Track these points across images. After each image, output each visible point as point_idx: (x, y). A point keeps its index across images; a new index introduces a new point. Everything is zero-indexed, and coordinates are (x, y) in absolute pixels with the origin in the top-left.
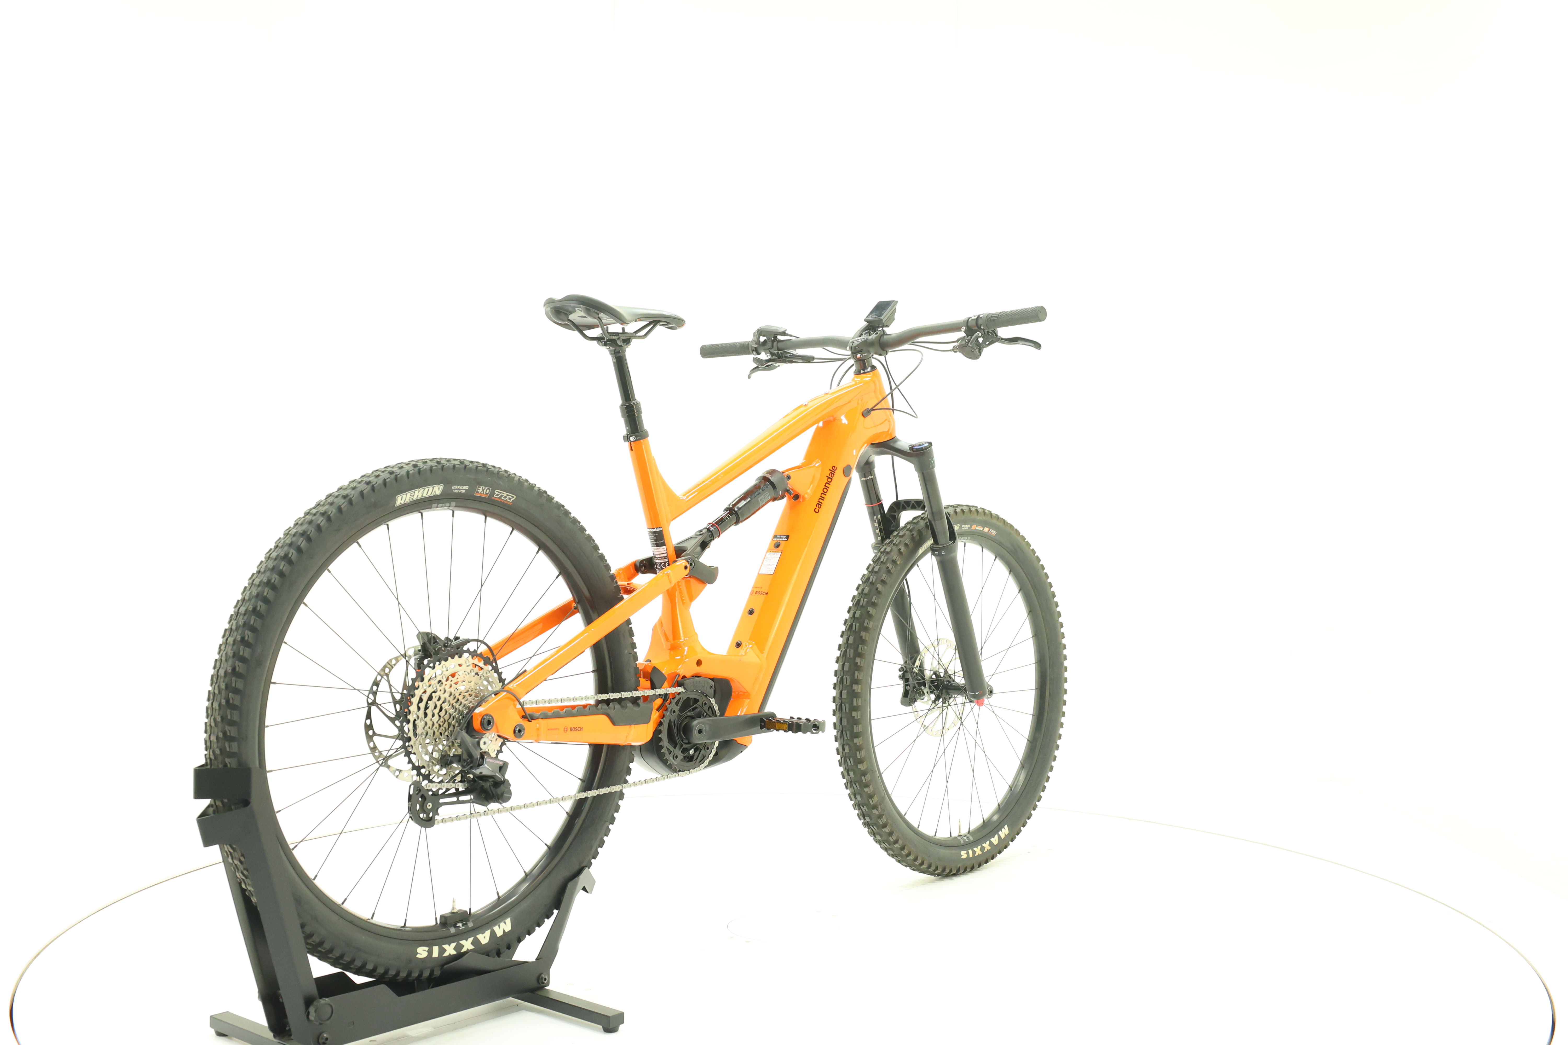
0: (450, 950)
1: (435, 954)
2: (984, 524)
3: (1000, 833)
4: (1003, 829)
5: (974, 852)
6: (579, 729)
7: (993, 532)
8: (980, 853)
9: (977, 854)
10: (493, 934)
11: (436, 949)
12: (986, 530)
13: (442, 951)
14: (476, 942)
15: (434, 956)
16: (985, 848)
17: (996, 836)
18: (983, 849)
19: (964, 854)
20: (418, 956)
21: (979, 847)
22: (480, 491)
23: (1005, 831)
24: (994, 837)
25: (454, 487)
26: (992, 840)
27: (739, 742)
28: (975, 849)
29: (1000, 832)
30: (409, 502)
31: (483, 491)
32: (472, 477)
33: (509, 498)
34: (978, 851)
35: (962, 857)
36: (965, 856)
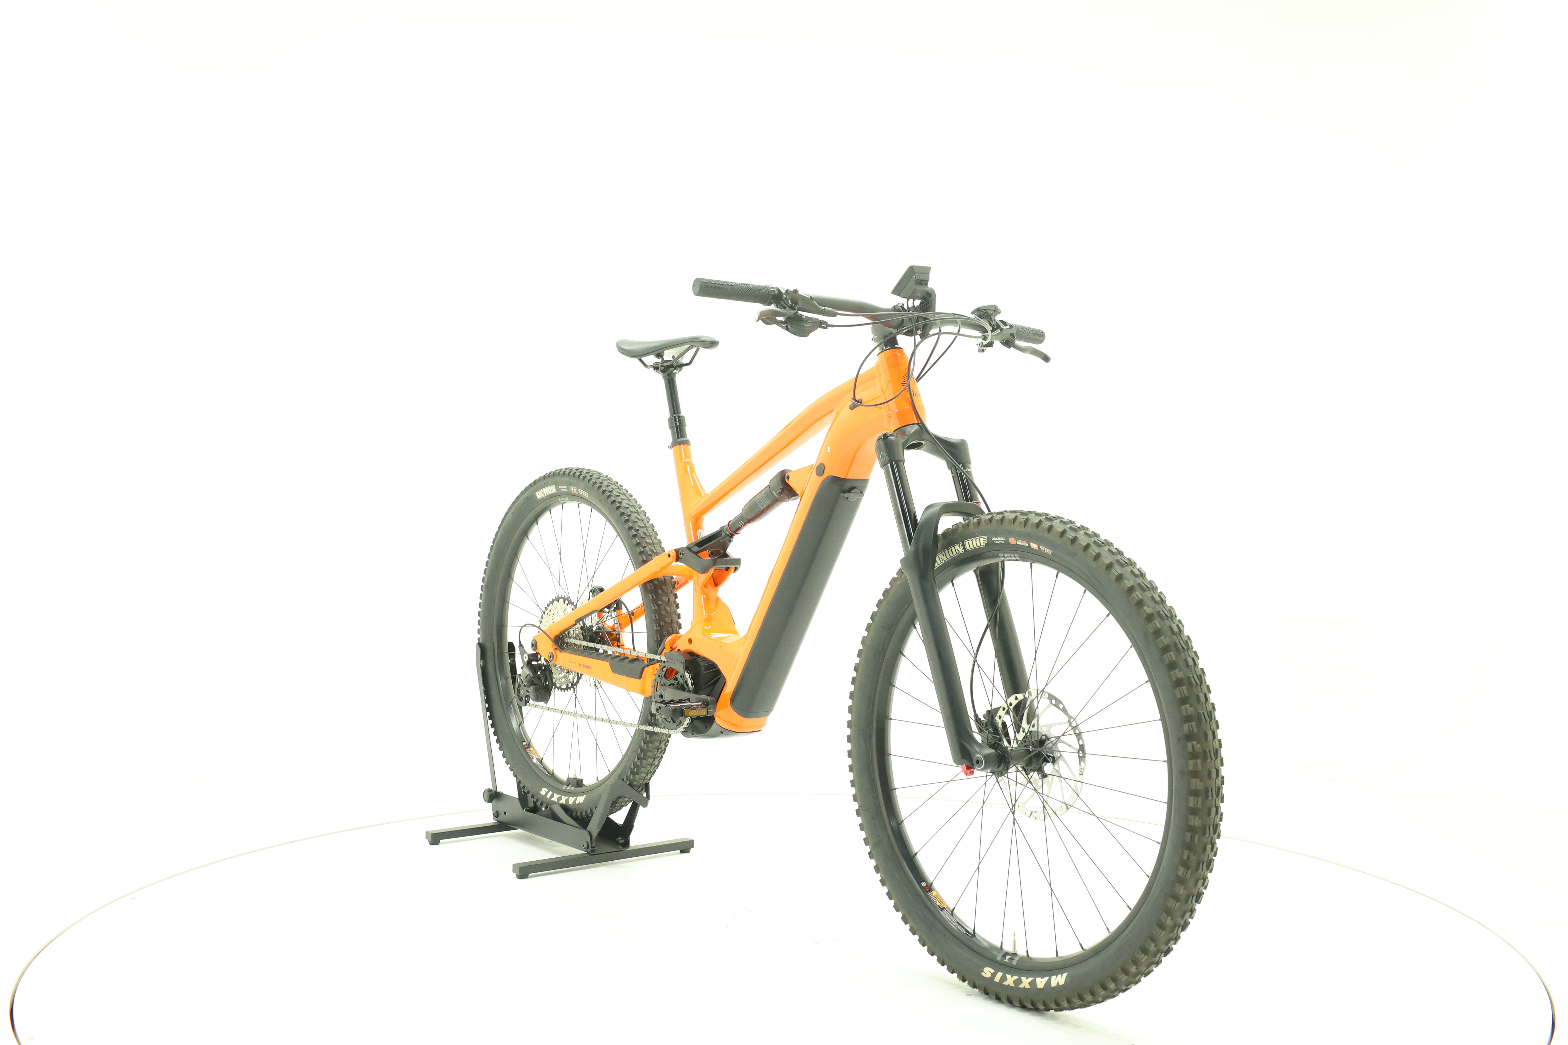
0: (555, 797)
1: (549, 796)
2: (1030, 538)
3: (1053, 978)
4: (1060, 976)
5: (1004, 978)
6: (589, 667)
7: (1049, 552)
8: (1012, 985)
9: (1006, 983)
10: (576, 800)
11: (551, 793)
12: (1034, 546)
13: (552, 796)
14: (567, 801)
15: (547, 797)
16: (1021, 982)
17: (1046, 979)
18: (1018, 982)
19: (987, 972)
20: (541, 792)
21: (1015, 978)
23: (1059, 980)
24: (1043, 978)
25: (560, 487)
26: (1039, 980)
27: (716, 722)
28: (1008, 976)
29: (1055, 976)
30: (544, 496)
31: (573, 489)
32: (567, 480)
33: (585, 494)
34: (1010, 980)
35: (983, 974)
36: (988, 975)
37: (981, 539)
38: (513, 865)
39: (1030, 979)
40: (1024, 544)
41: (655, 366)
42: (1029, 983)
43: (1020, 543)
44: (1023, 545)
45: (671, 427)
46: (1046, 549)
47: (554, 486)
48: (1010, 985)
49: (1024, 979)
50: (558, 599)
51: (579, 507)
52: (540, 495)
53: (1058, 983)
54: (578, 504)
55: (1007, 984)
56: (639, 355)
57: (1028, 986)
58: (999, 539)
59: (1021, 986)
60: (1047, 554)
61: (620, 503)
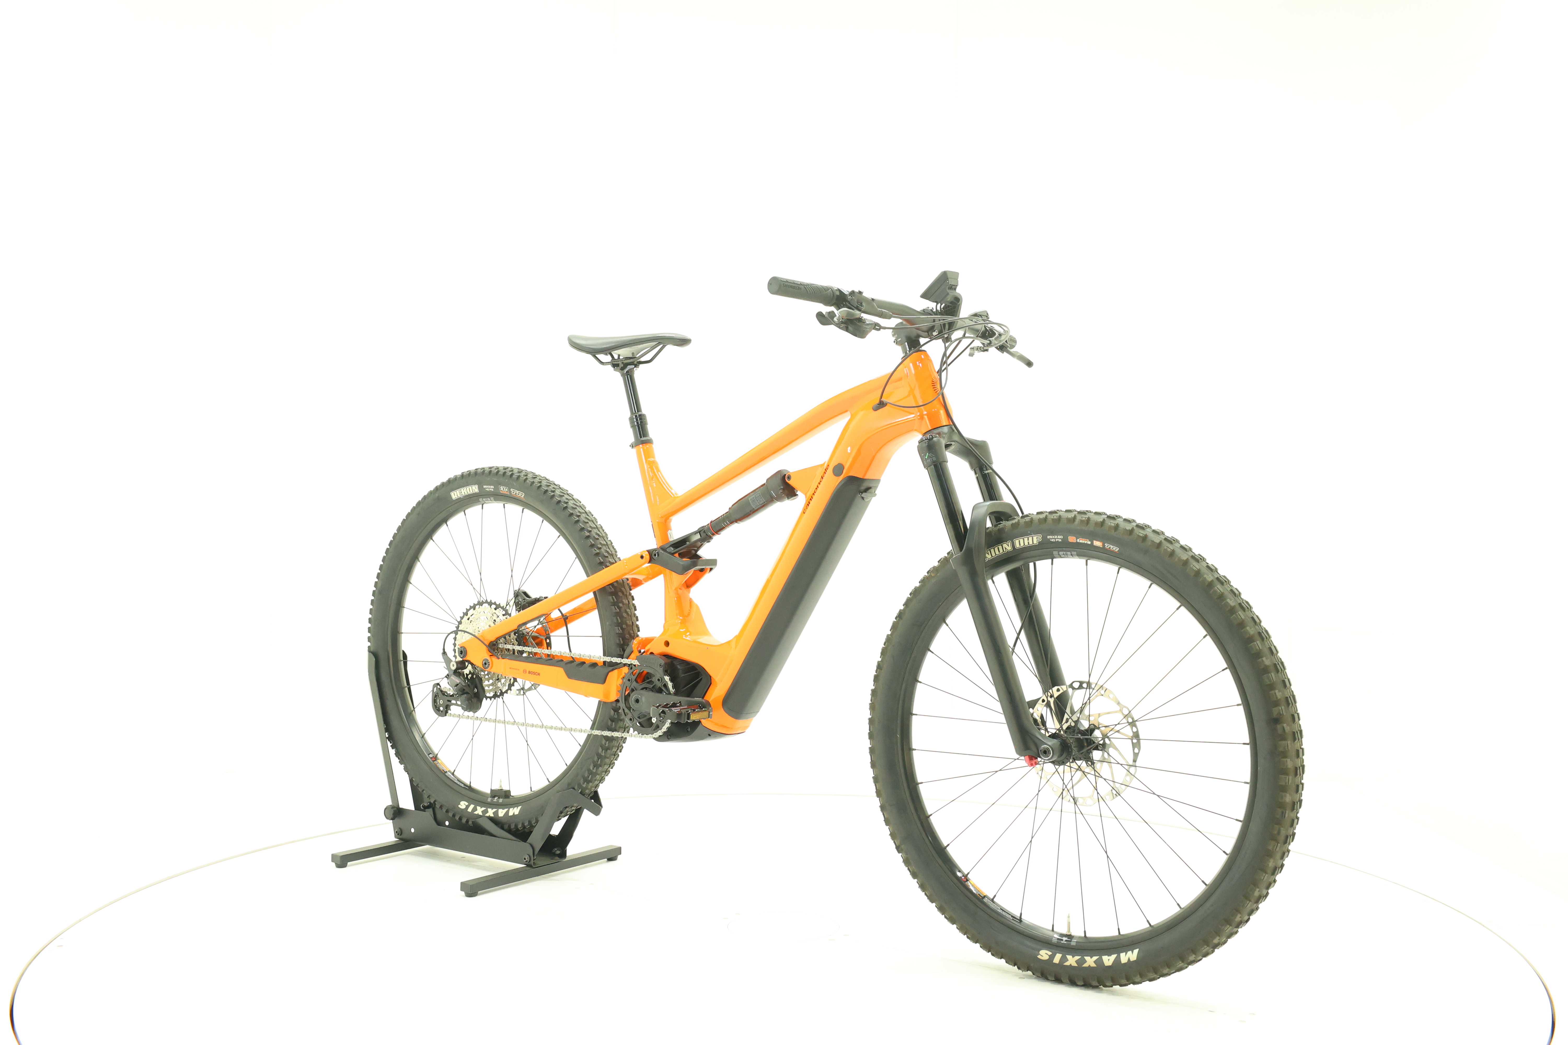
0: (479, 811)
1: (470, 810)
2: (1093, 536)
3: (1122, 955)
4: (1130, 953)
5: (1064, 959)
6: (537, 674)
7: (1116, 549)
8: (1075, 964)
9: (1067, 964)
10: (507, 812)
11: (472, 806)
12: (1097, 543)
13: (475, 809)
14: (496, 813)
15: (468, 810)
16: (1086, 961)
17: (1114, 957)
18: (1081, 962)
19: (1044, 954)
20: (459, 806)
21: (1077, 958)
22: (502, 489)
23: (1130, 956)
24: (1109, 955)
25: (484, 487)
26: (1105, 958)
27: (703, 725)
28: (1069, 957)
29: (1124, 953)
30: (462, 497)
31: (503, 489)
32: (495, 479)
33: (521, 495)
34: (1072, 960)
35: (1039, 957)
36: (1046, 957)
37: (1035, 538)
38: (461, 883)
39: (1095, 958)
40: (1086, 542)
41: (614, 363)
42: (1094, 962)
43: (1081, 541)
44: (1084, 543)
45: (633, 426)
46: (1112, 547)
47: (477, 486)
48: (1072, 965)
49: (1087, 958)
50: (480, 604)
51: (504, 507)
52: (455, 495)
53: (1129, 959)
54: (504, 505)
55: (1069, 964)
56: (594, 352)
57: (1093, 965)
58: (1056, 537)
59: (1086, 965)
60: (1113, 552)
61: (567, 503)
